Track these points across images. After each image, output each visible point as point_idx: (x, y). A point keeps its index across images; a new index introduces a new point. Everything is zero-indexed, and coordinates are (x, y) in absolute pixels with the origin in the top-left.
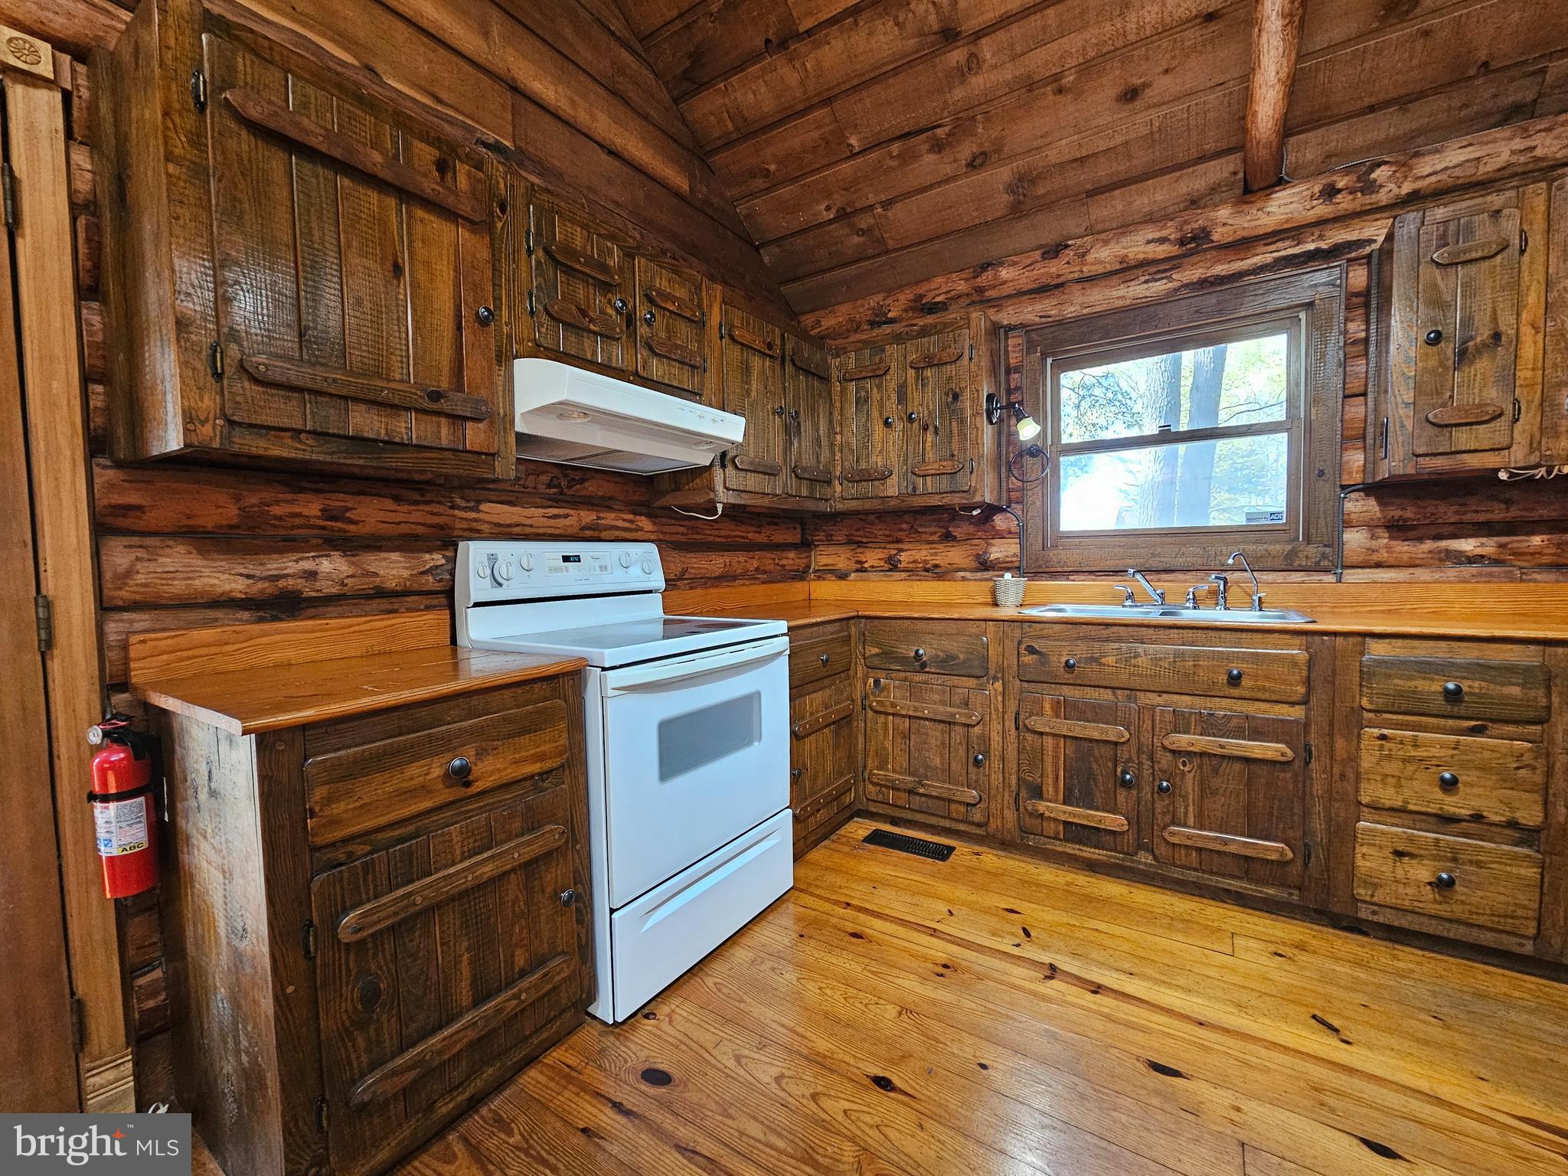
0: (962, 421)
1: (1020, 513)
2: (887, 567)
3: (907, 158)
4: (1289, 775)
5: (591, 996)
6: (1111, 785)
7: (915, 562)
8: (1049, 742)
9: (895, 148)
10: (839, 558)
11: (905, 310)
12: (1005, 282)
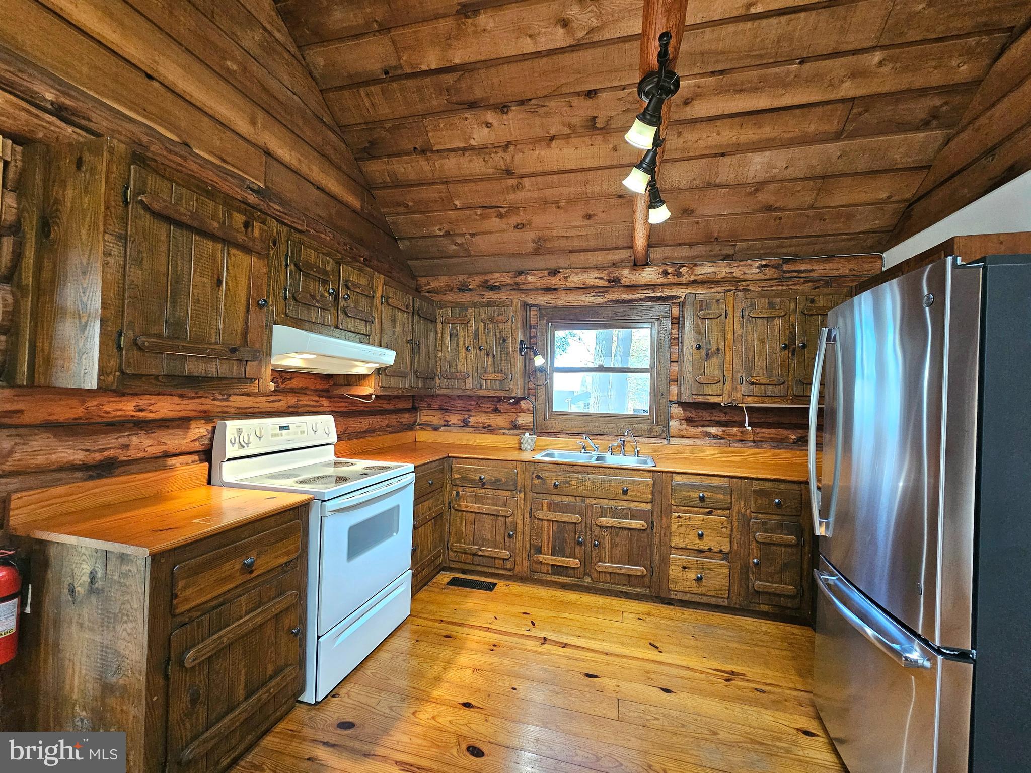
0: (507, 354)
1: (534, 400)
2: (462, 424)
3: (484, 217)
4: (645, 535)
5: (302, 690)
6: (573, 545)
7: (478, 423)
8: (545, 524)
9: (479, 211)
10: (435, 418)
11: (478, 286)
12: (530, 283)
